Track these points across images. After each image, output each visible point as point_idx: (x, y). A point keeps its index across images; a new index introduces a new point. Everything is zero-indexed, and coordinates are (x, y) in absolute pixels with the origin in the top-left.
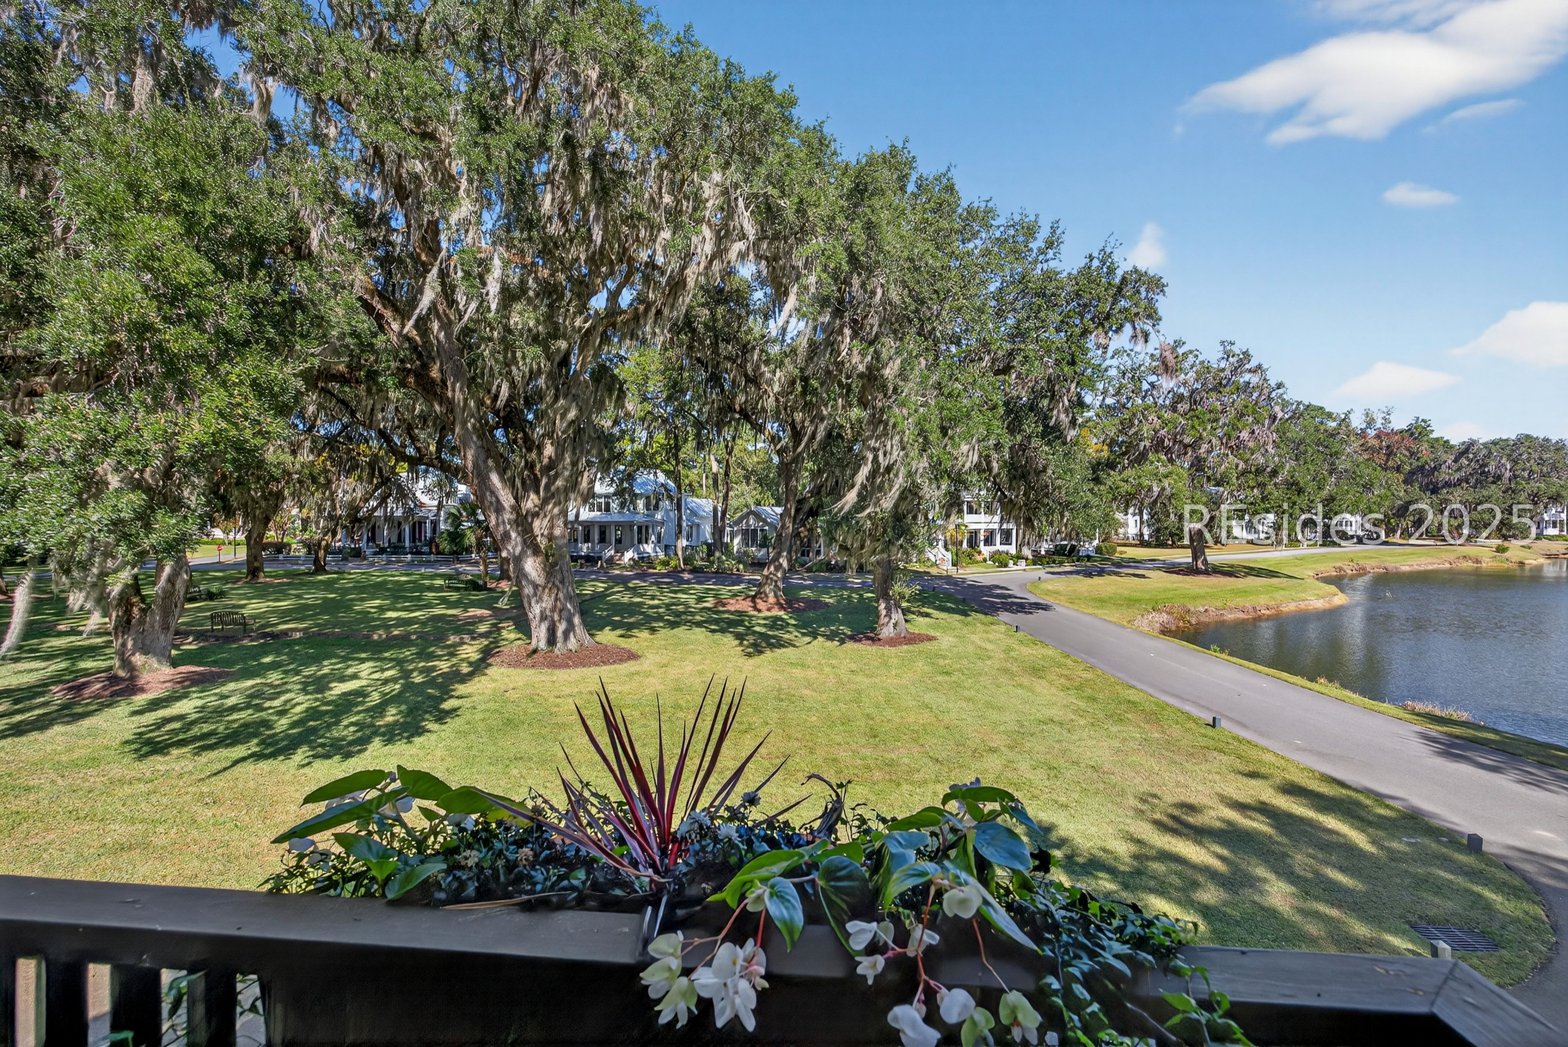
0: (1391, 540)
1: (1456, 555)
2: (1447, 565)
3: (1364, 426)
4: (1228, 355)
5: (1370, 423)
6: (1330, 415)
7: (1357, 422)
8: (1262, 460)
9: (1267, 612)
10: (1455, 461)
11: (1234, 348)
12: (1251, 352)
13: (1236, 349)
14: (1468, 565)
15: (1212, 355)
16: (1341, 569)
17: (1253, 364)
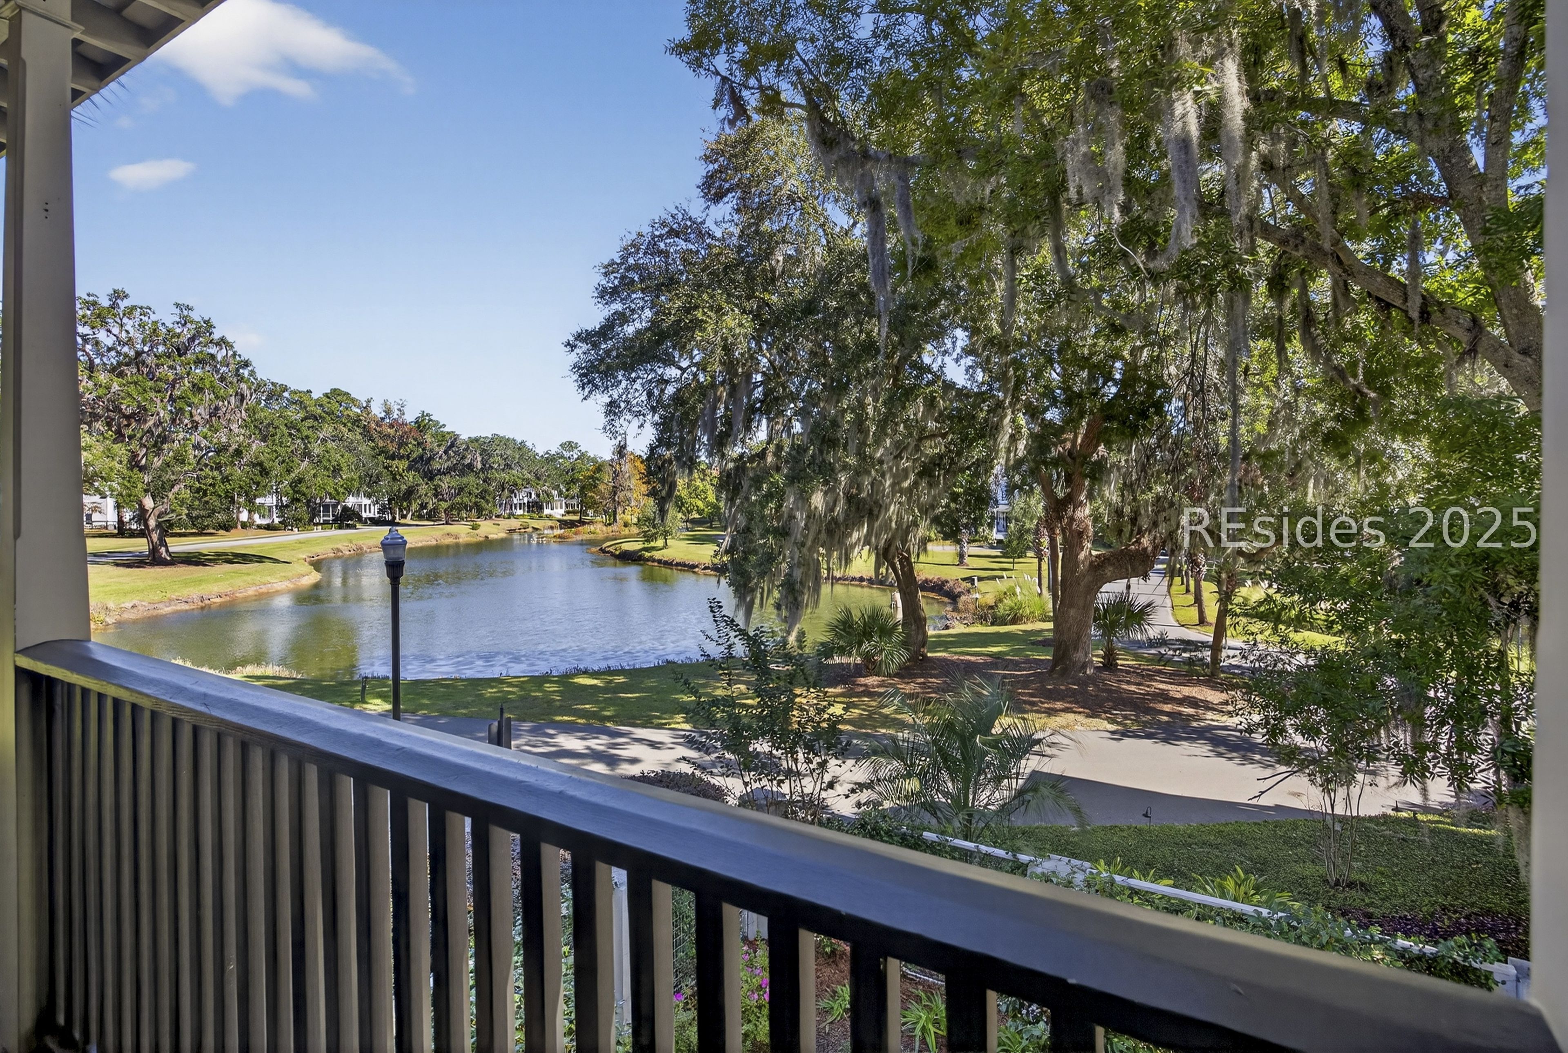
0: (403, 521)
1: (441, 533)
2: (434, 543)
3: (383, 415)
4: (185, 321)
5: (388, 412)
6: (353, 400)
7: (377, 411)
8: (224, 440)
9: (218, 600)
10: (446, 452)
11: (191, 313)
12: (214, 322)
13: (195, 316)
14: (449, 541)
15: (167, 317)
16: (339, 550)
17: (216, 336)
